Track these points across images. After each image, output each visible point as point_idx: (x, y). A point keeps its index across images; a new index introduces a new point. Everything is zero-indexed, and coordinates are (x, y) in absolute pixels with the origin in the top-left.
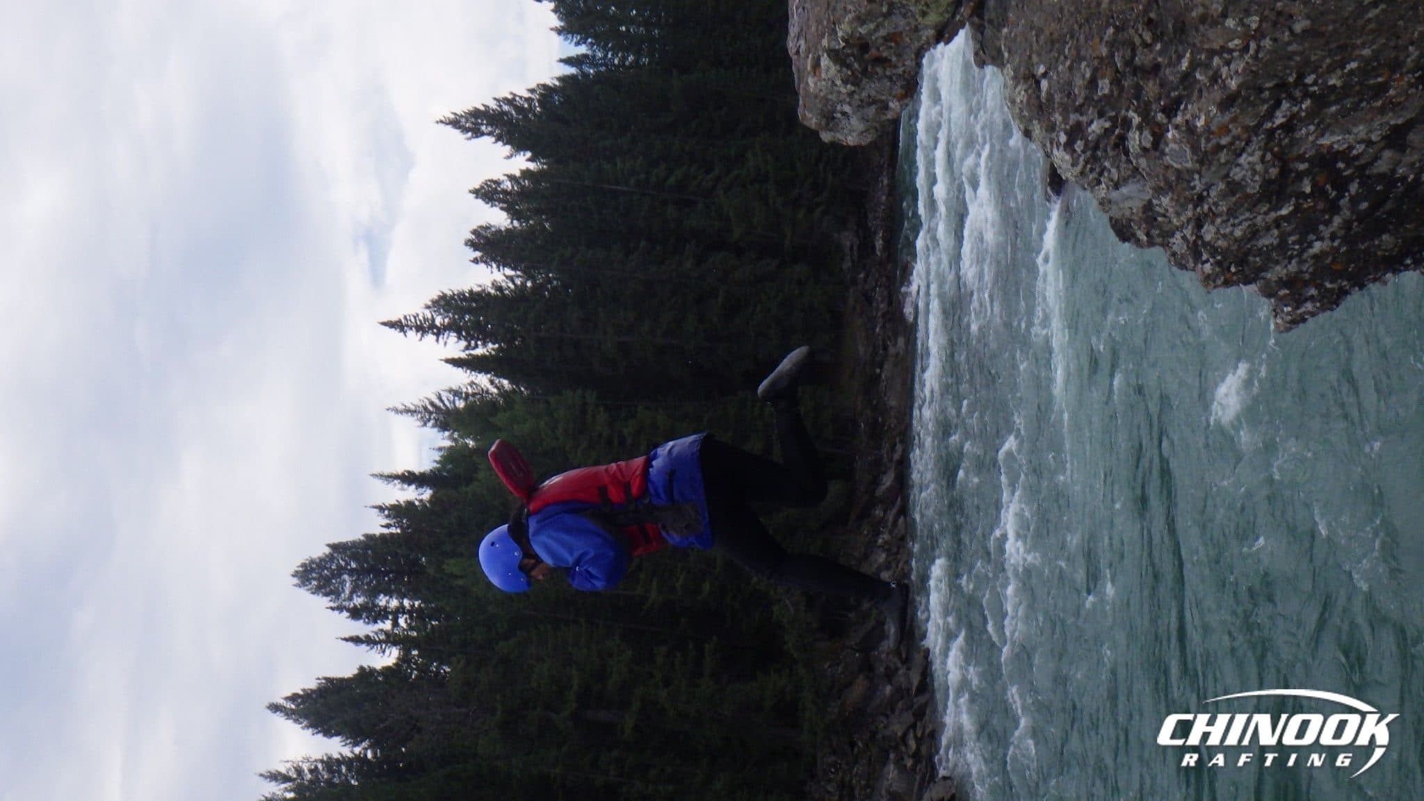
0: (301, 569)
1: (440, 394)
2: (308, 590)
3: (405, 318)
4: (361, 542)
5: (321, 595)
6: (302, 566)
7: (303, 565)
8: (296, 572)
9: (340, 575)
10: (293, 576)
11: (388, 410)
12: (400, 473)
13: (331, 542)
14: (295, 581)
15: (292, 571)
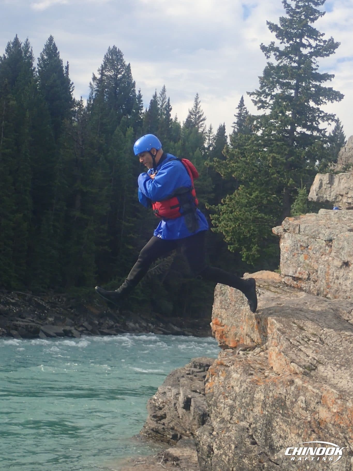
0: (117, 50)
1: (205, 120)
2: (107, 54)
4: (131, 80)
5: (104, 60)
7: (119, 52)
8: (116, 48)
9: (114, 69)
10: (114, 47)
11: (197, 94)
13: (131, 66)
14: (111, 47)
15: (116, 46)
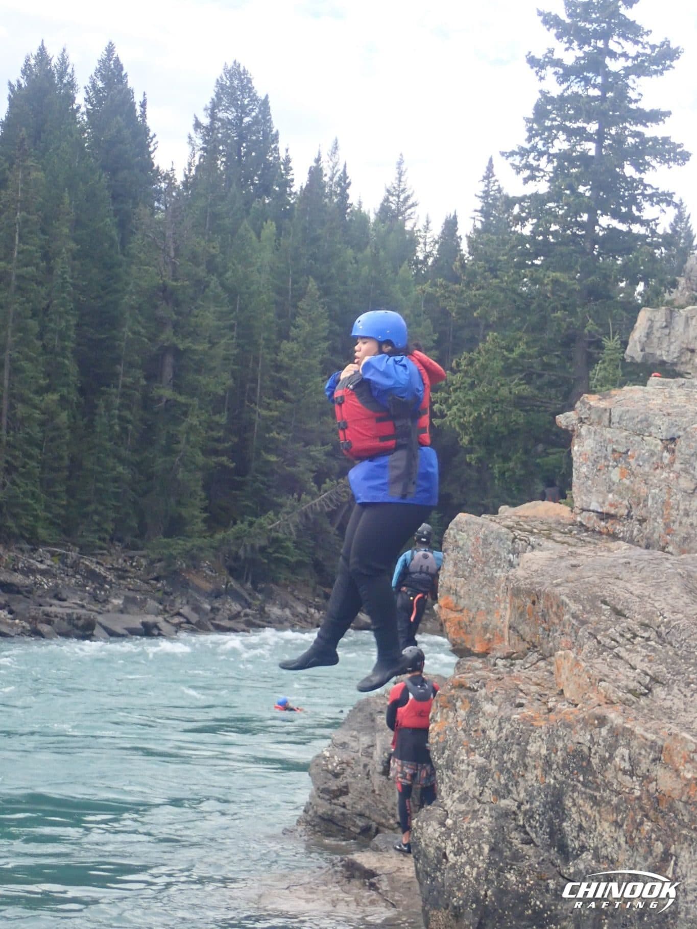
0: (241, 69)
1: (416, 205)
2: (221, 78)
3: (496, 181)
4: (271, 128)
5: (216, 89)
6: (244, 70)
7: (245, 72)
8: (239, 65)
9: (236, 106)
10: (235, 62)
11: (401, 155)
12: (348, 175)
13: (269, 99)
14: (230, 65)
